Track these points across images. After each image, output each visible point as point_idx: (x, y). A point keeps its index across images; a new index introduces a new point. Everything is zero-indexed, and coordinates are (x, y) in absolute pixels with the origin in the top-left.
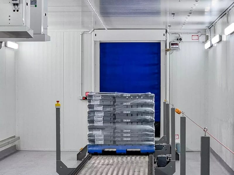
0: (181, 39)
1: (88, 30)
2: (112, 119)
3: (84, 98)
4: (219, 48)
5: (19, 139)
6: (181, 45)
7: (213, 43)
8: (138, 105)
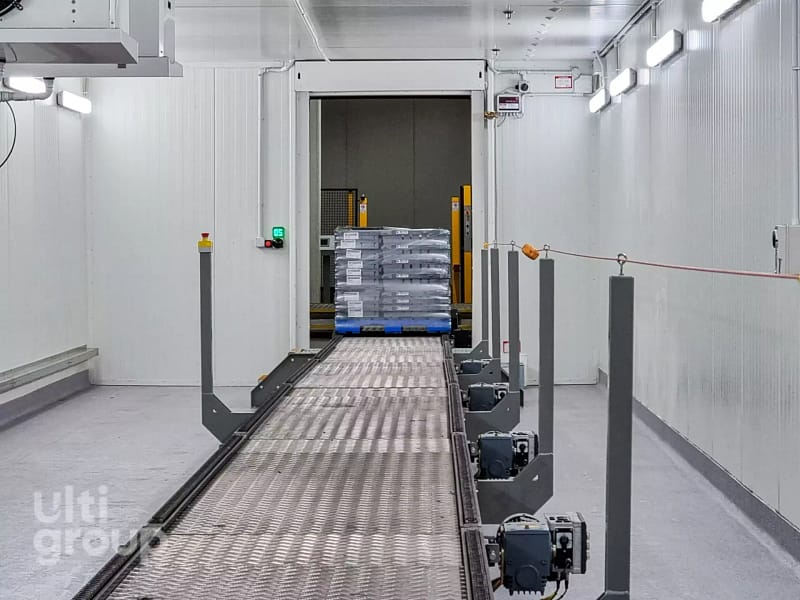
0: (525, 87)
1: (278, 64)
2: (377, 274)
3: (268, 244)
4: (630, 106)
5: (97, 354)
6: (525, 101)
7: (613, 92)
8: (422, 249)
